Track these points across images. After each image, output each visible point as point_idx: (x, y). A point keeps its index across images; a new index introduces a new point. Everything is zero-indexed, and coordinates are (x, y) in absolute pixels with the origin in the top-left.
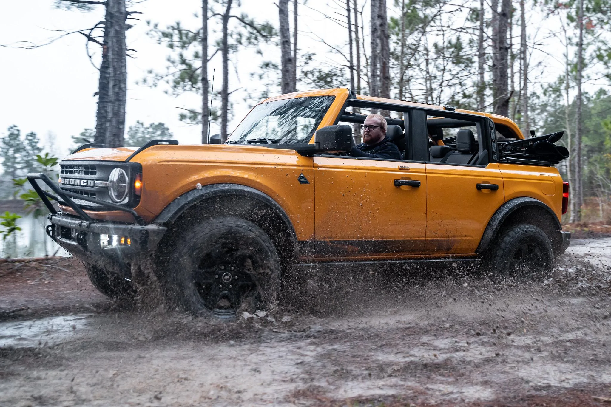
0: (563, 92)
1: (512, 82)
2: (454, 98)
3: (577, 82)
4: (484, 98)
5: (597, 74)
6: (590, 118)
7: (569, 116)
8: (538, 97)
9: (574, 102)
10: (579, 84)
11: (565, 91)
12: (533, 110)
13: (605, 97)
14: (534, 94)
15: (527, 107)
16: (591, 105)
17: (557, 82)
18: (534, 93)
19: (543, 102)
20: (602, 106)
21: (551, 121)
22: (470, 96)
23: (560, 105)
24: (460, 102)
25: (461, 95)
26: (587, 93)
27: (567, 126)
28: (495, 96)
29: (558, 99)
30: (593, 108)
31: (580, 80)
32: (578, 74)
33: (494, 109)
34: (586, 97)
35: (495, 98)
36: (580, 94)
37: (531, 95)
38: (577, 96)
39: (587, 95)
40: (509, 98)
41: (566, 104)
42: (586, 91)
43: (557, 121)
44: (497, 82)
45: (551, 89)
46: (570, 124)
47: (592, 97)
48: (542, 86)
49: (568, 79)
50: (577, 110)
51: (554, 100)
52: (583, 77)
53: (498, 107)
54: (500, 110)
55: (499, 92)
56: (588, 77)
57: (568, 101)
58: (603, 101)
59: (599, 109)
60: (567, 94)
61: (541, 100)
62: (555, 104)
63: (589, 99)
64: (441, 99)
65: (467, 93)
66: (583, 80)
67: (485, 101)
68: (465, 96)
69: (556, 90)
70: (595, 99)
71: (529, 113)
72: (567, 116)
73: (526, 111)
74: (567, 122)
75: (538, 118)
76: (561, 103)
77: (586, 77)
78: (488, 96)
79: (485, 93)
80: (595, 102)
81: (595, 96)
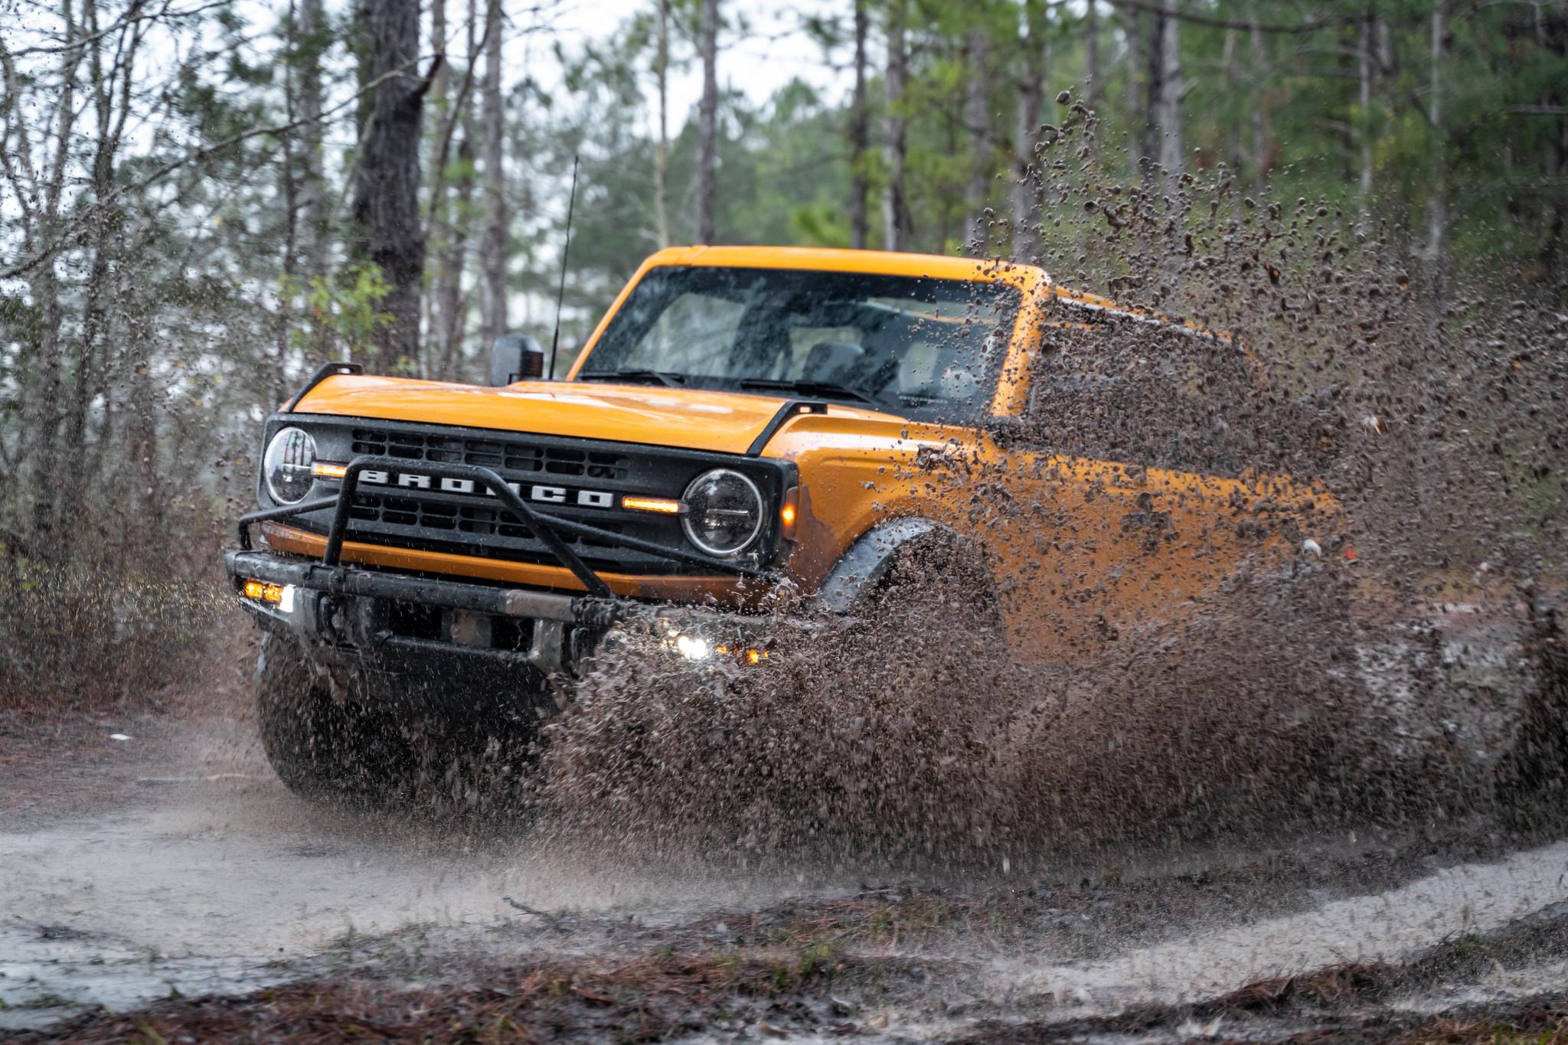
0: (646, 84)
1: (439, 22)
2: (195, 78)
3: (702, 40)
4: (320, 86)
5: (778, 15)
6: (751, 197)
7: (665, 178)
8: (546, 101)
9: (690, 128)
10: (709, 54)
11: (655, 78)
12: (524, 151)
13: (812, 112)
14: (527, 85)
15: (499, 135)
16: (755, 144)
17: (621, 40)
18: (529, 83)
19: (566, 120)
20: (796, 148)
21: (598, 200)
22: (260, 76)
23: (631, 136)
24: (218, 97)
25: (221, 64)
26: (739, 94)
27: (661, 222)
28: (365, 73)
29: (626, 112)
30: (764, 157)
31: (712, 36)
32: (706, 11)
33: (360, 131)
34: (738, 114)
35: (362, 82)
36: (712, 98)
37: (517, 89)
38: (700, 104)
39: (742, 105)
40: (425, 87)
41: (656, 135)
42: (737, 85)
43: (619, 202)
44: (374, 19)
45: (594, 66)
46: (671, 216)
47: (762, 110)
48: (557, 49)
49: (665, 30)
50: (699, 156)
51: (611, 113)
52: (724, 24)
53: (377, 124)
54: (383, 133)
55: (384, 57)
56: (745, 26)
57: (663, 118)
58: (804, 127)
59: (785, 156)
60: (662, 86)
61: (558, 112)
62: (615, 135)
63: (747, 120)
64: (137, 75)
65: (251, 58)
66: (723, 38)
67: (325, 99)
68: (238, 70)
69: (620, 76)
70: (772, 122)
71: (508, 163)
72: (657, 180)
73: (496, 152)
74: (659, 205)
75: (543, 184)
76: (638, 130)
77: (735, 25)
78: (338, 79)
79: (323, 61)
80: (770, 131)
81: (771, 110)
